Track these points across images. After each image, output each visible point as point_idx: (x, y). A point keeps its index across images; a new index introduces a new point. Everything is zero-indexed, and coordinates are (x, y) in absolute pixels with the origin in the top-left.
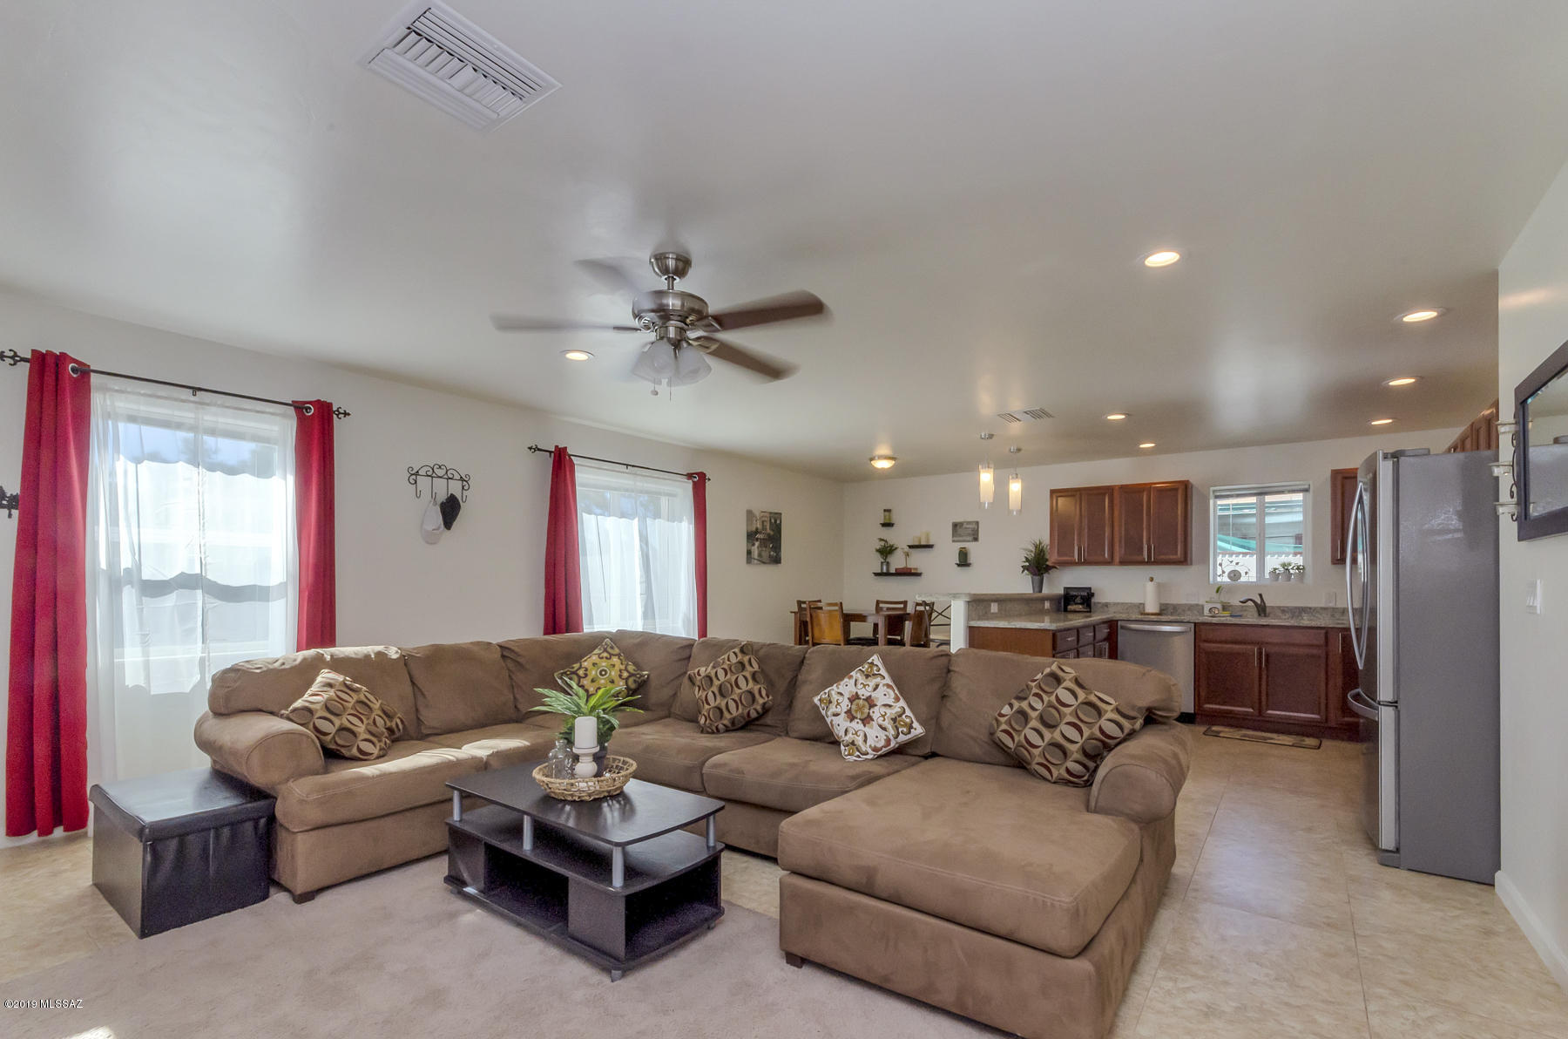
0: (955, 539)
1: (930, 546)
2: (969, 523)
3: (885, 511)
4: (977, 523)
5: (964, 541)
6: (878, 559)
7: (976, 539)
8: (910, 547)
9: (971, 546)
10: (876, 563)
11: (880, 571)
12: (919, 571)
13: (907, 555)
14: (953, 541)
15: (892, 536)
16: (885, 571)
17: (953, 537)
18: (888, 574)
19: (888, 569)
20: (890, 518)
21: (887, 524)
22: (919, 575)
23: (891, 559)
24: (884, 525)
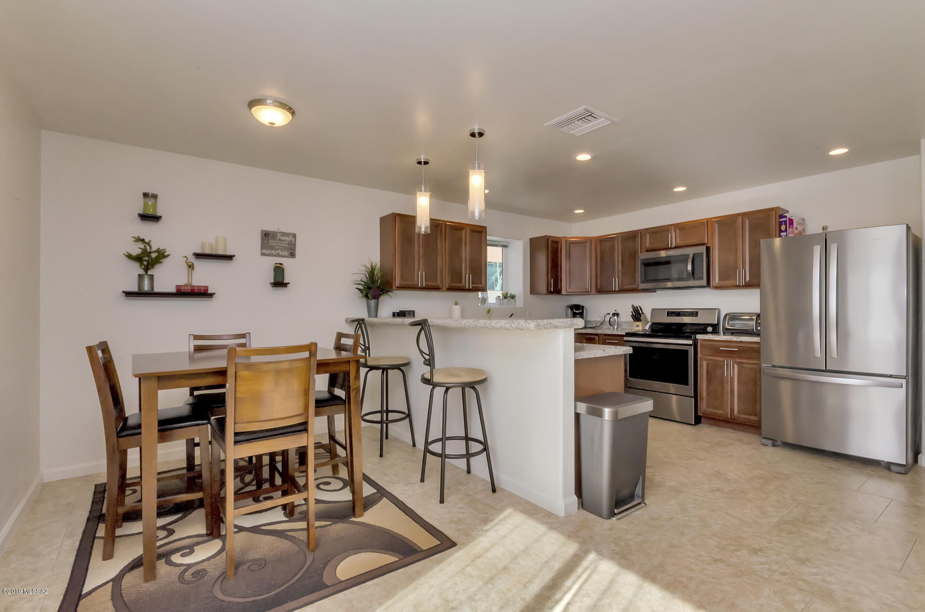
0: (268, 252)
1: (230, 258)
2: (284, 234)
3: (146, 195)
4: (294, 236)
5: (278, 255)
6: (136, 269)
7: (292, 255)
8: (198, 256)
9: (288, 263)
10: (130, 277)
11: (135, 289)
12: (210, 291)
13: (191, 267)
14: (263, 254)
15: (156, 235)
16: (146, 288)
17: (263, 247)
18: (151, 294)
19: (152, 286)
20: (155, 206)
21: (149, 217)
22: (211, 295)
23: (156, 271)
24: (145, 217)
